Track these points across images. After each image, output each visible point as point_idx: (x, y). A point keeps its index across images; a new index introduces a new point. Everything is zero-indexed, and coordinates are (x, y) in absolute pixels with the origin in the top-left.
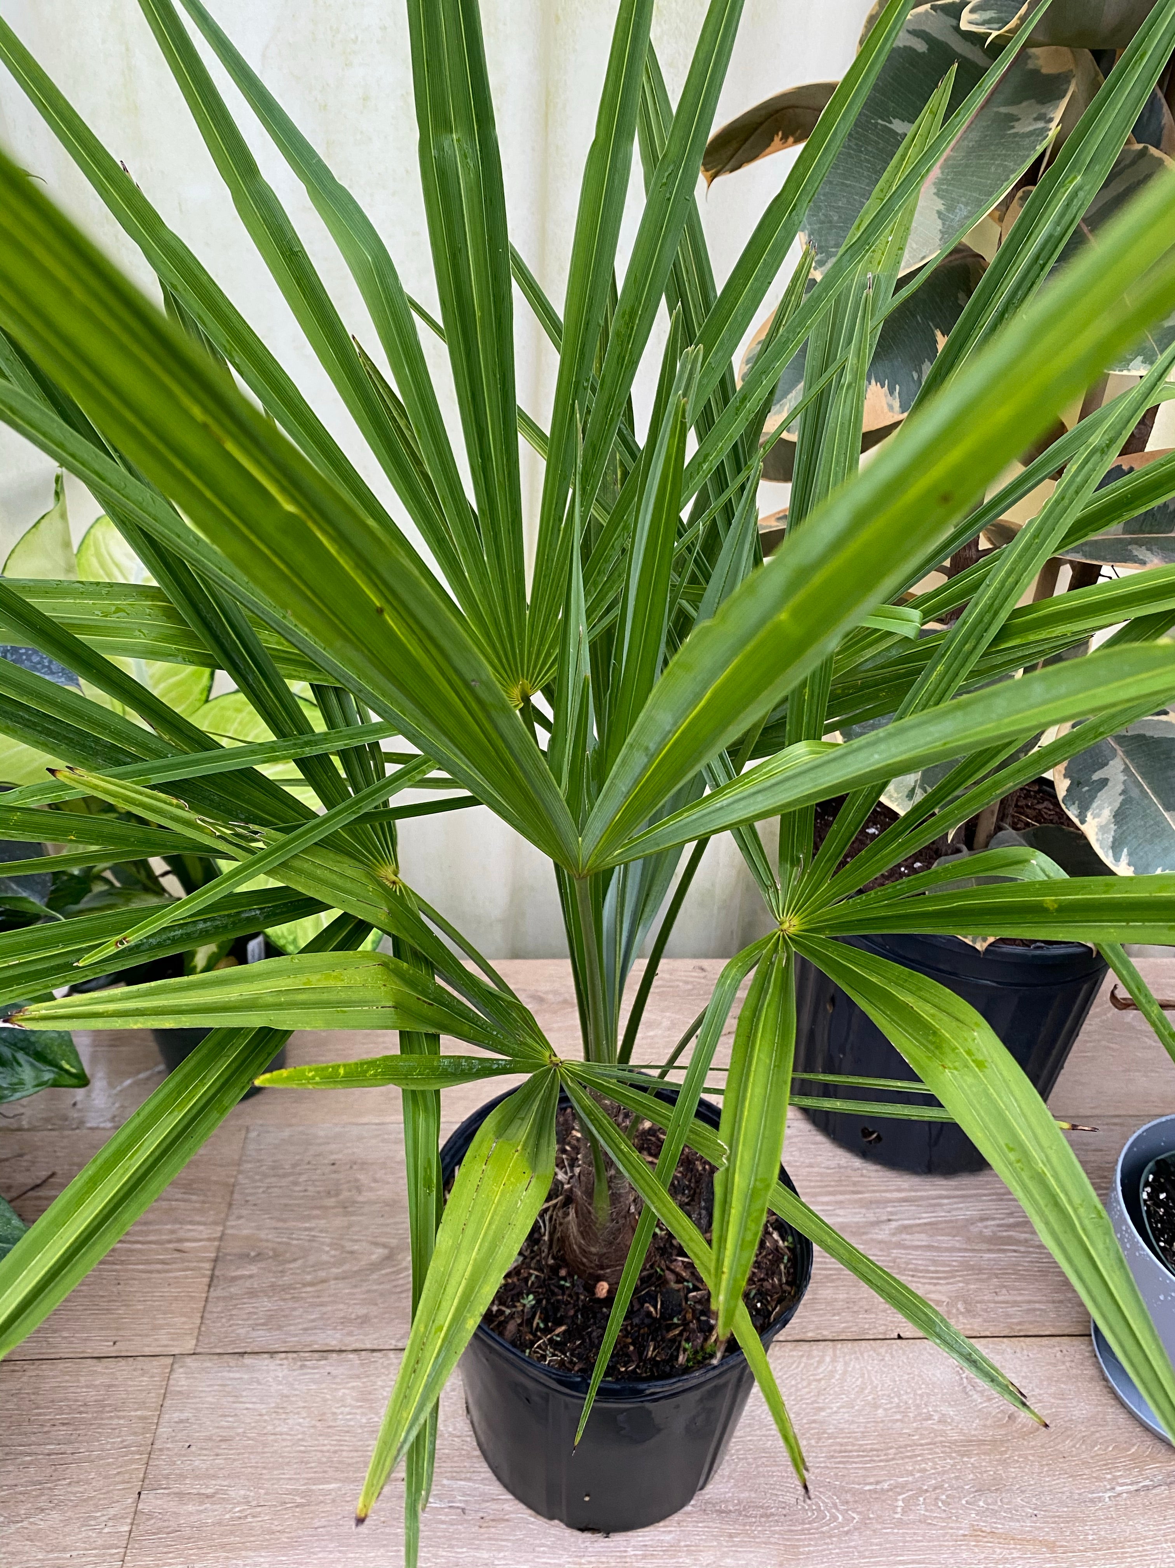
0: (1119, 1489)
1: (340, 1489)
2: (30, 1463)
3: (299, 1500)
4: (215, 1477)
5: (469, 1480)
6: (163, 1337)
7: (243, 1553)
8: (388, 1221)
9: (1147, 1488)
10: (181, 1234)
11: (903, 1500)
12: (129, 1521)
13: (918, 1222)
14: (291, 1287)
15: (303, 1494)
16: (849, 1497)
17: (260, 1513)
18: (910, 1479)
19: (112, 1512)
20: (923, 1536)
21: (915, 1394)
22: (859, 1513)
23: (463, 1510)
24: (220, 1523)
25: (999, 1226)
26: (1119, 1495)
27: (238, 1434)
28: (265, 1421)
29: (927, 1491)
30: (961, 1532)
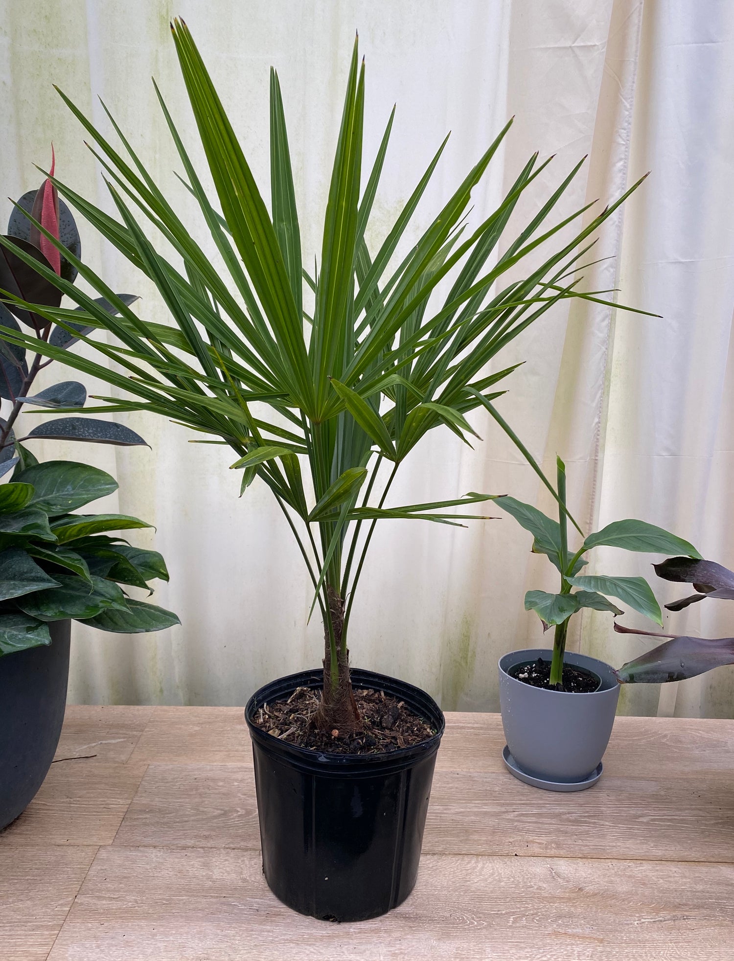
0: (643, 920)
1: (188, 899)
2: (17, 883)
3: (164, 902)
4: (119, 891)
5: (262, 899)
6: (95, 839)
7: (132, 920)
8: (225, 801)
9: (661, 921)
10: (108, 802)
11: (513, 918)
12: (69, 906)
13: (531, 812)
14: (167, 823)
15: (167, 900)
16: (481, 915)
17: (142, 906)
18: (518, 910)
19: (60, 902)
20: (525, 932)
21: (524, 878)
22: (486, 922)
23: (257, 910)
24: (120, 909)
25: (578, 816)
26: (643, 923)
27: (133, 876)
28: (149, 871)
29: (527, 915)
30: (547, 932)
